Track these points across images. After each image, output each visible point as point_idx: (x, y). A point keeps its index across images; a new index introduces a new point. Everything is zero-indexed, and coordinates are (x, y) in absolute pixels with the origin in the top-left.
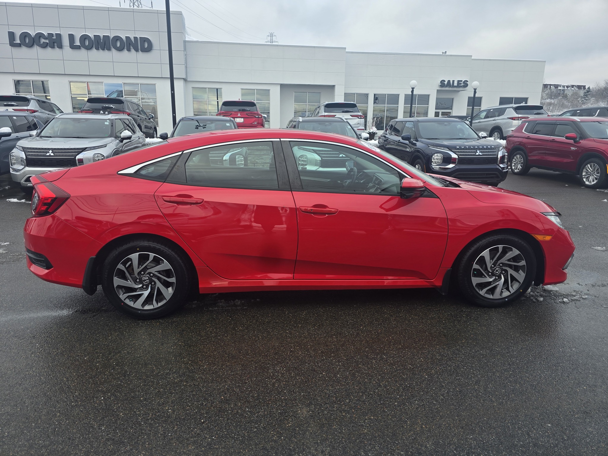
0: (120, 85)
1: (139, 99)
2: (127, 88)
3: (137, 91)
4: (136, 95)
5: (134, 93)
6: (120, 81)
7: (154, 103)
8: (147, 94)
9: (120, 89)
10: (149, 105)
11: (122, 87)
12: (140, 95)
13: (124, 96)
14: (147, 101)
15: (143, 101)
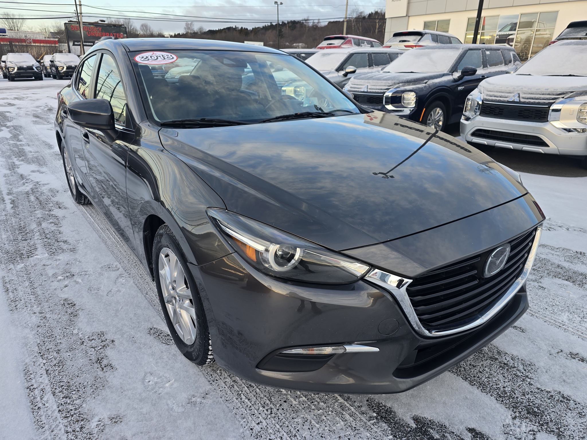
0: (516, 17)
1: (533, 31)
2: (524, 19)
3: (534, 22)
4: (531, 27)
5: (529, 25)
6: (517, 11)
7: (551, 35)
8: (545, 25)
9: (514, 21)
10: (543, 38)
11: (518, 19)
12: (535, 27)
13: (517, 29)
14: (542, 33)
15: (537, 33)
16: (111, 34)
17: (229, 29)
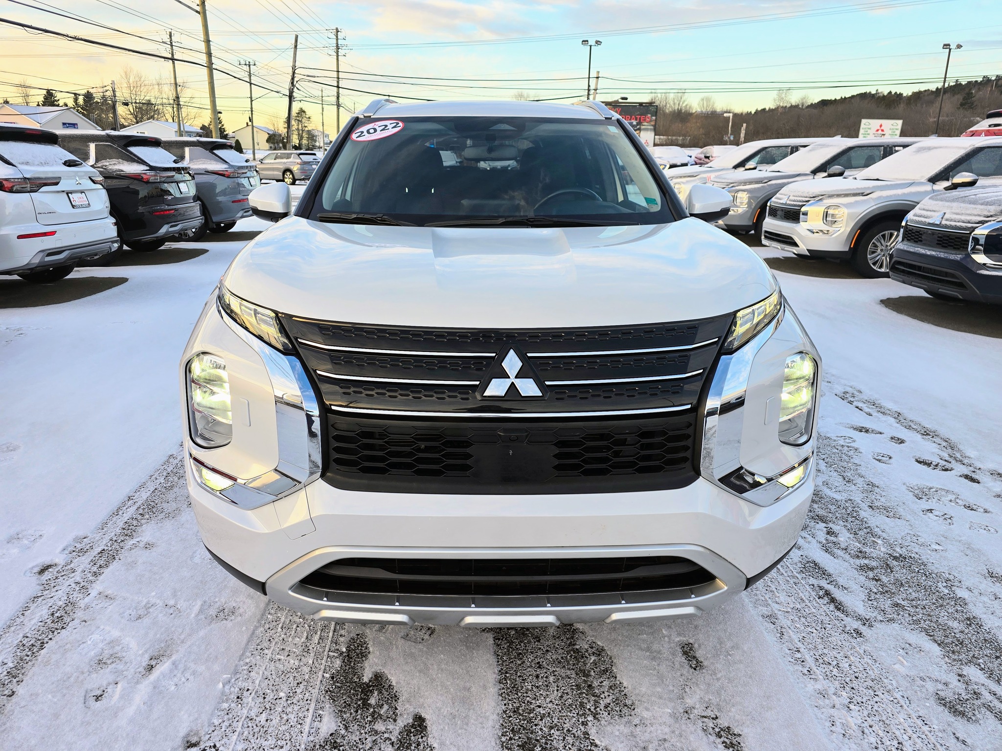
16: (633, 117)
17: (863, 96)
